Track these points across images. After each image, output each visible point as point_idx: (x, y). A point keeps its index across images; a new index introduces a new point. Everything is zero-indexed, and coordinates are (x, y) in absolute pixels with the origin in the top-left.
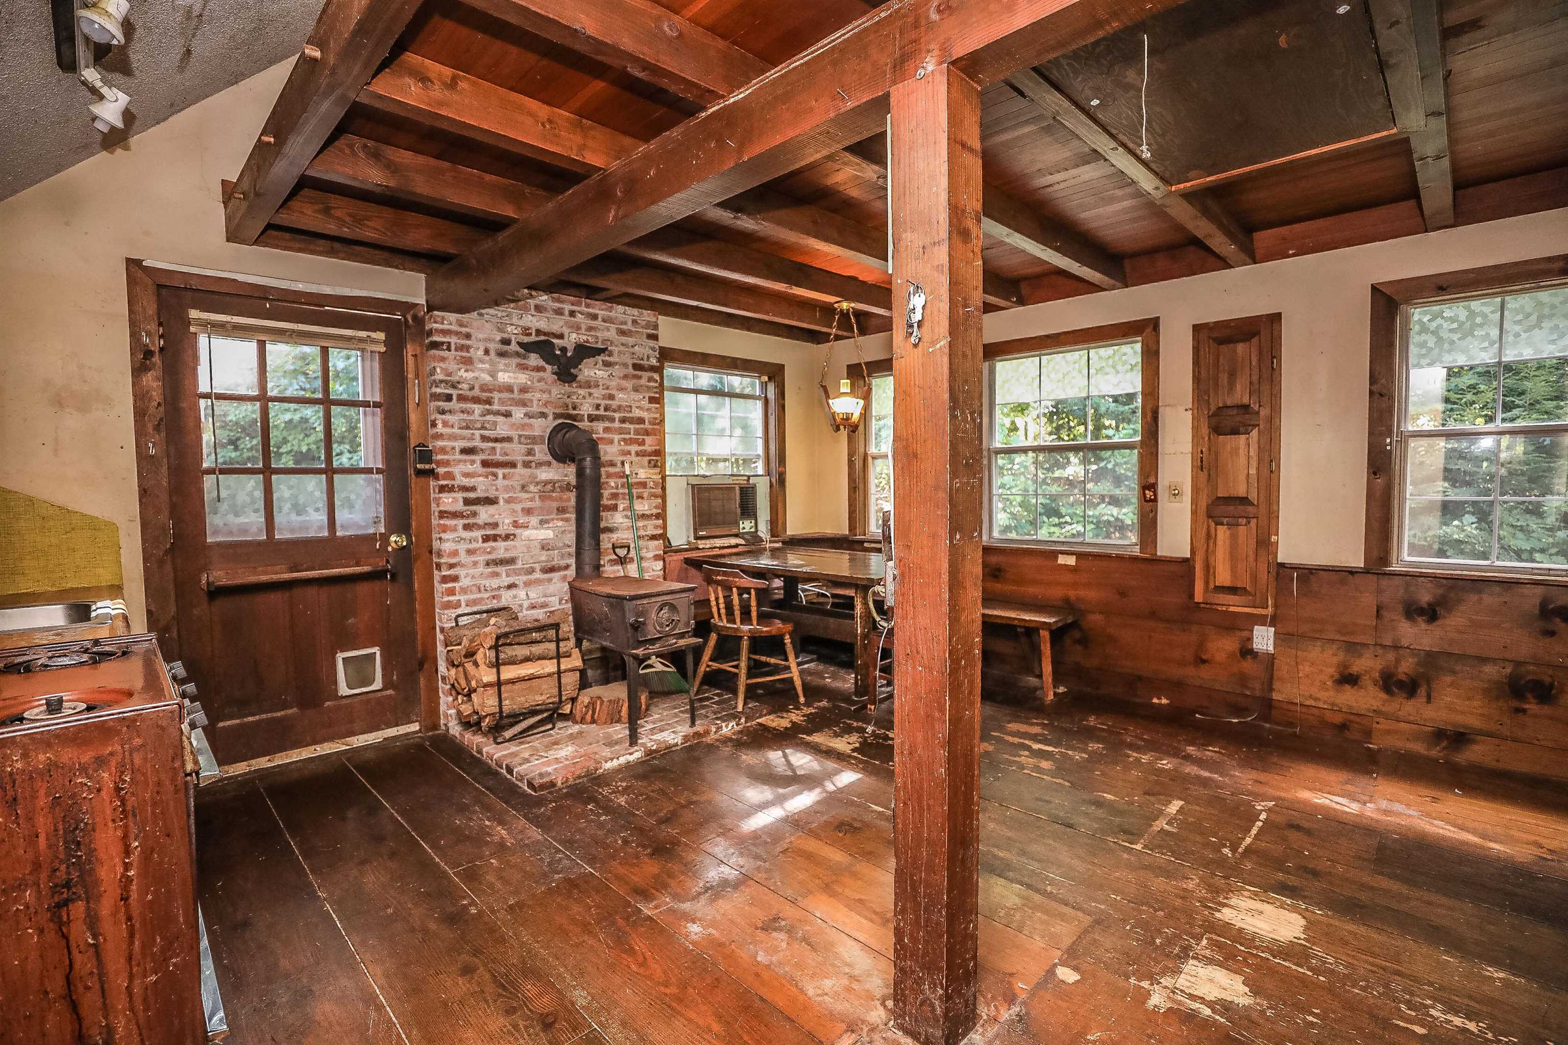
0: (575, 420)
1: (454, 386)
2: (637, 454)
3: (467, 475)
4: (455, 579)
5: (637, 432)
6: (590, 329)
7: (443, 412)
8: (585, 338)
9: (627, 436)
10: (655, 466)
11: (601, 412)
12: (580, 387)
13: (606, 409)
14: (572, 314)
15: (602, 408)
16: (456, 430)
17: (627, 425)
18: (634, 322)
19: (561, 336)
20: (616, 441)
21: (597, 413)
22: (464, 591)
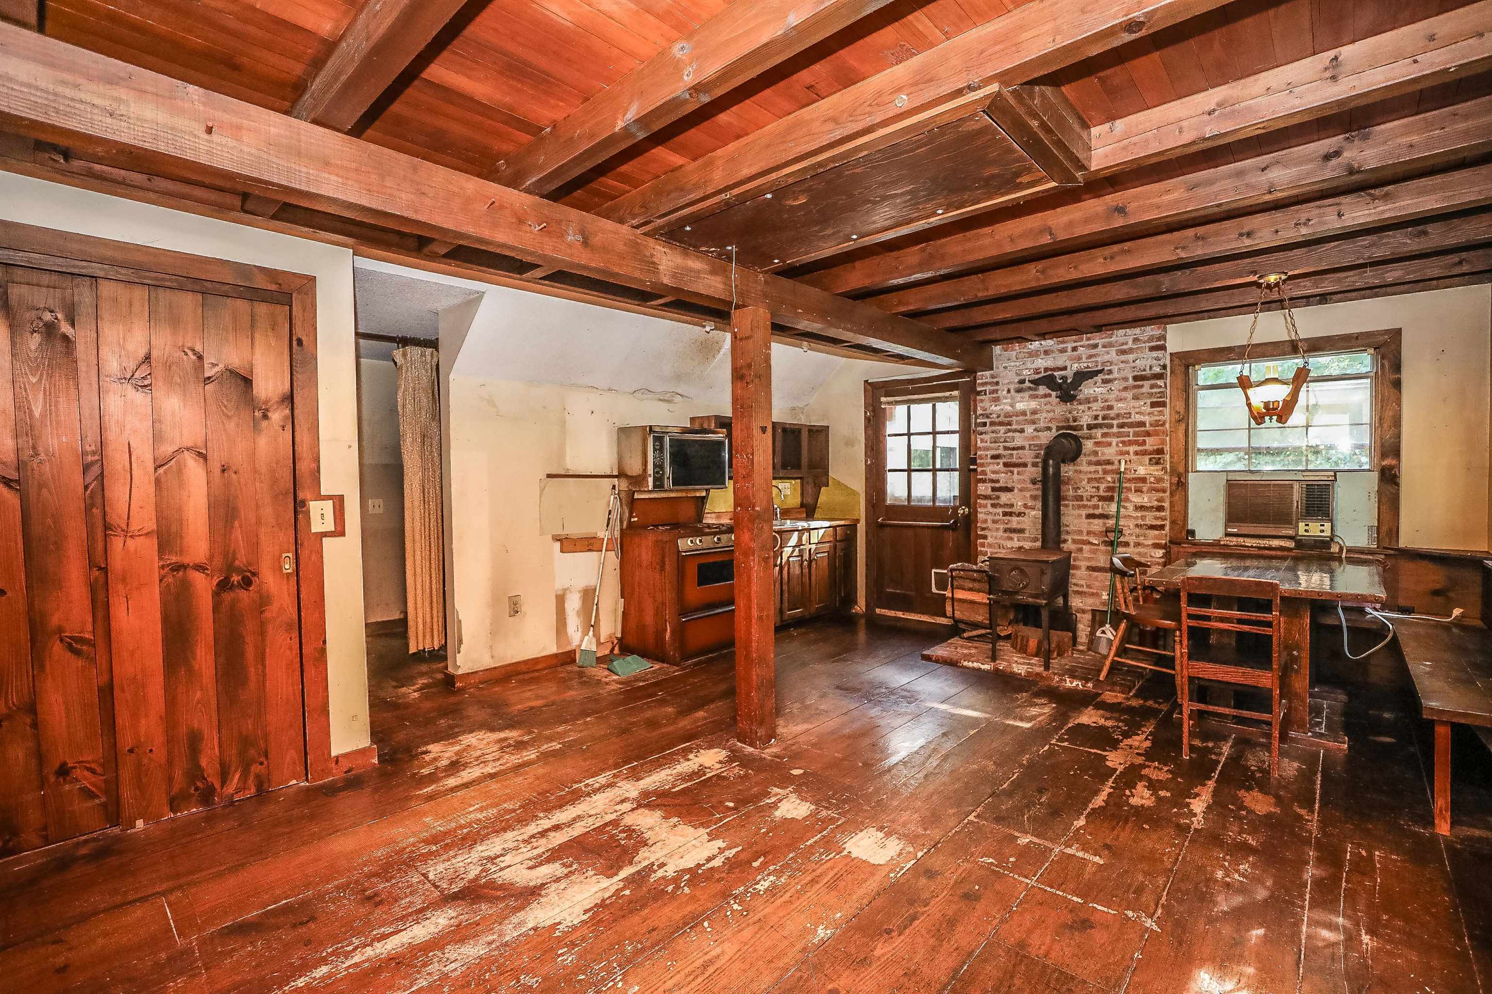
0: (1075, 430)
1: (988, 417)
2: (1136, 453)
3: (994, 472)
4: (985, 537)
5: (1136, 434)
6: (1090, 356)
7: (981, 434)
8: (1085, 365)
9: (1126, 439)
10: (1157, 463)
11: (1100, 421)
12: (1080, 404)
13: (1103, 419)
14: (1074, 349)
15: (1100, 418)
16: (988, 444)
17: (1126, 430)
18: (1136, 340)
19: (1065, 368)
20: (1114, 444)
21: (1096, 422)
22: (990, 546)
